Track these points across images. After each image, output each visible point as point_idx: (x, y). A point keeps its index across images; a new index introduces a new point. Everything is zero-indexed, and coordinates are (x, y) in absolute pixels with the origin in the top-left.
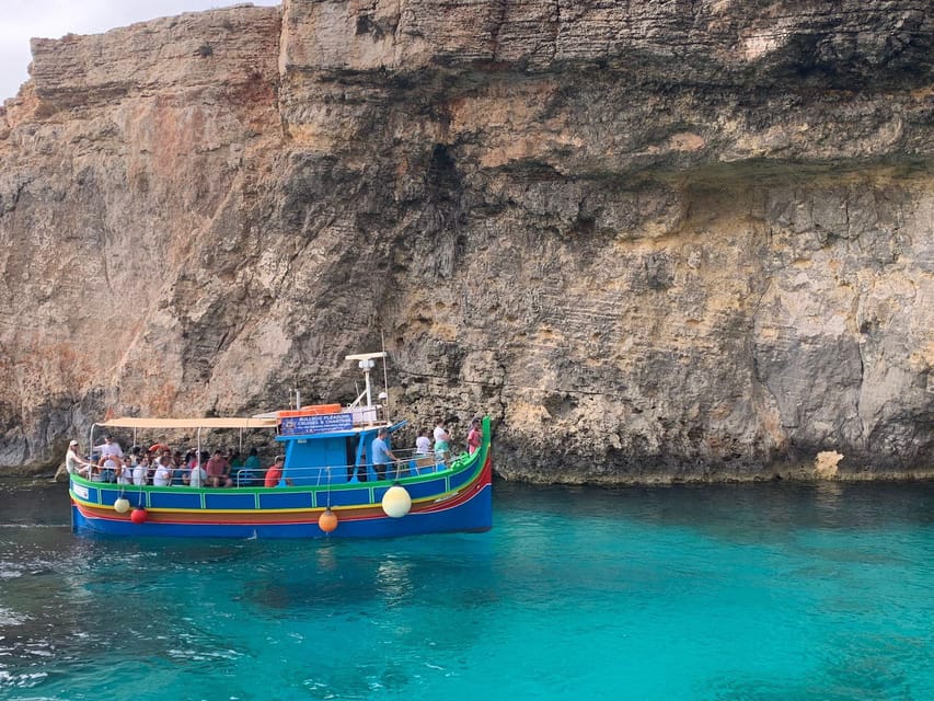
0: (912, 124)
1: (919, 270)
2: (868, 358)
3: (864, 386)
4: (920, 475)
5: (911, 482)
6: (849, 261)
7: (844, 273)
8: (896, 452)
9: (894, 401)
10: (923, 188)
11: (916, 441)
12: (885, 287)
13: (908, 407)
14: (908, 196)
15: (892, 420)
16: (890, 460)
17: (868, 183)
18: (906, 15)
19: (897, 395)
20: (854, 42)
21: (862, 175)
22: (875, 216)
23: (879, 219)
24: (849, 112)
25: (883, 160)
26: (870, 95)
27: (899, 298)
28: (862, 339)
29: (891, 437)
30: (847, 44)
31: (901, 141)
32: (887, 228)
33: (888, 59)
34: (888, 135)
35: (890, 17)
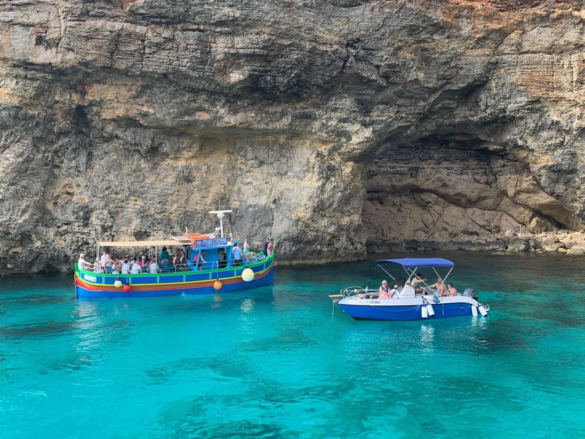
0: (295, 117)
1: (296, 178)
2: (276, 214)
3: (274, 226)
4: (295, 262)
5: (291, 266)
6: (268, 173)
7: (266, 178)
8: (286, 253)
9: (286, 232)
10: (298, 144)
11: (293, 248)
12: (283, 184)
13: (291, 235)
14: (292, 147)
15: (284, 240)
16: (284, 257)
17: (277, 140)
18: (296, 72)
19: (287, 230)
20: (275, 80)
21: (275, 137)
22: (279, 155)
23: (281, 156)
24: (271, 110)
25: (283, 132)
26: (279, 103)
27: (288, 189)
28: (273, 206)
29: (284, 247)
30: (272, 81)
31: (291, 124)
32: (284, 160)
33: (287, 89)
34: (286, 121)
35: (289, 71)
